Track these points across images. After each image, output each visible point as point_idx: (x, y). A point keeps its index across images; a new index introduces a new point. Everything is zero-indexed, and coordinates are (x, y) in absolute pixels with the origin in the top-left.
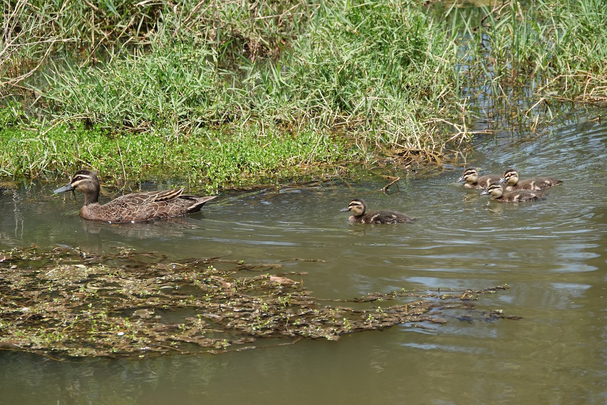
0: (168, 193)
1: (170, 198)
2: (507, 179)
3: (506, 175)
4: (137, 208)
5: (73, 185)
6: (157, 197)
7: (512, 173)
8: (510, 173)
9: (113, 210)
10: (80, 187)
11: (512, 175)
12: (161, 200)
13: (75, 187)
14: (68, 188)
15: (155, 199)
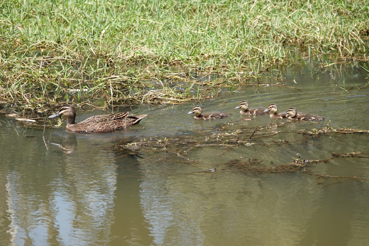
0: (121, 115)
1: (122, 118)
2: (269, 109)
3: (269, 107)
4: (104, 124)
5: (60, 113)
6: (114, 117)
7: (273, 106)
8: (271, 106)
9: (88, 125)
10: (65, 114)
11: (273, 107)
12: (117, 119)
13: (61, 114)
14: (57, 115)
15: (113, 118)
